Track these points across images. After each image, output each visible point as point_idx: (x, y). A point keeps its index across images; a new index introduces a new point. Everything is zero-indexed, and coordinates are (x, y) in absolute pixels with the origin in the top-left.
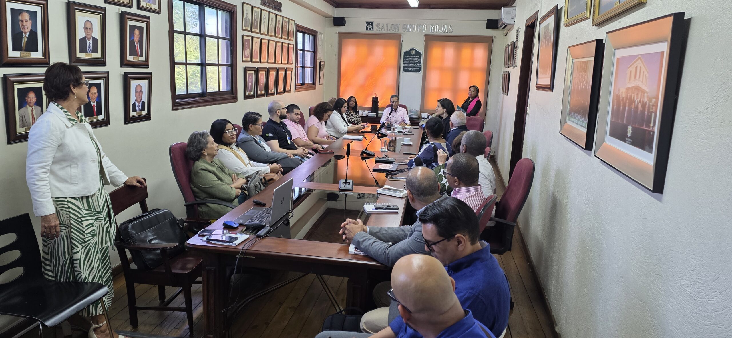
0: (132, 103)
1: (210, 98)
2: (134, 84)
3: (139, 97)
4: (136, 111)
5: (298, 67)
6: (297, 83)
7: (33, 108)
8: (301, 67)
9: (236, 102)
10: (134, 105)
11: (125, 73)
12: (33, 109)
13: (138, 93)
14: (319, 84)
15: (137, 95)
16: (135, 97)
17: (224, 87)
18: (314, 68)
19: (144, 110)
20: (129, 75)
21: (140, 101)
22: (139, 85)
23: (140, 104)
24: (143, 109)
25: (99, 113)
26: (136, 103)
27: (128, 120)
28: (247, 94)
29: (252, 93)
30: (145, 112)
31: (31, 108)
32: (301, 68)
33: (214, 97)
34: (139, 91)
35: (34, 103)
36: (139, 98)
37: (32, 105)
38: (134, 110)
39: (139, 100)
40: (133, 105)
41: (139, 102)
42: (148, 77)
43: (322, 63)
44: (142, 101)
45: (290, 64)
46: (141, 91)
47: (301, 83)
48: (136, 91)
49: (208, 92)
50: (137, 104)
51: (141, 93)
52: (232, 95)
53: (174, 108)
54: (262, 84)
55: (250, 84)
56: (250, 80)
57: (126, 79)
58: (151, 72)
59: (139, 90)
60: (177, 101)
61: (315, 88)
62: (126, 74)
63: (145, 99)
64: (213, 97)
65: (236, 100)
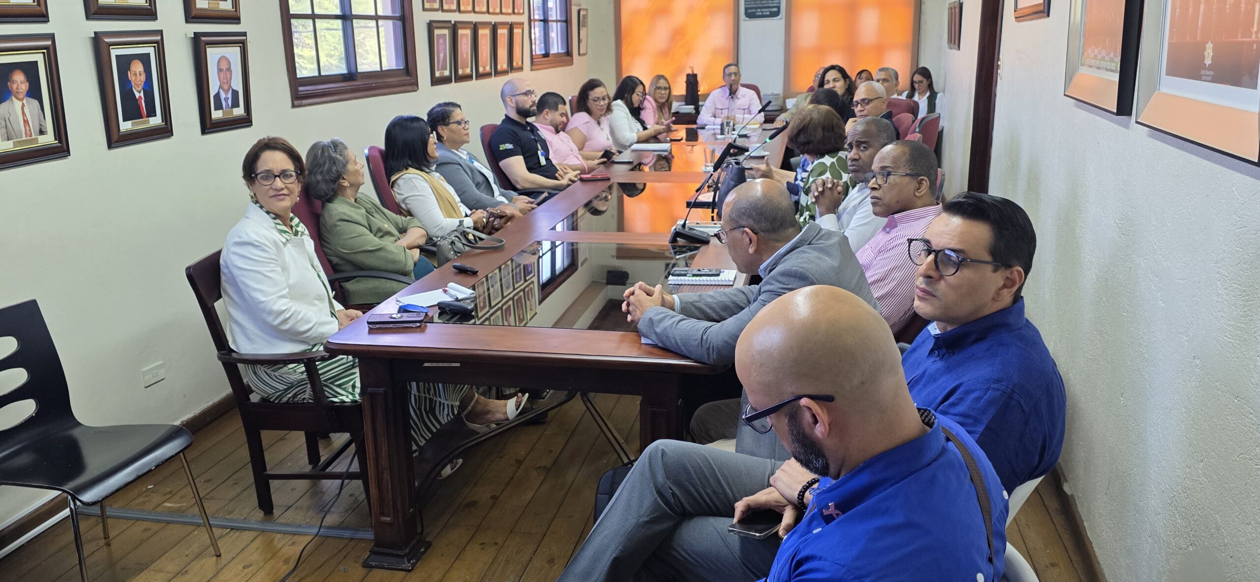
0: (212, 93)
1: (364, 83)
2: (213, 54)
3: (226, 81)
4: (222, 109)
5: (535, 20)
6: (534, 53)
7: (24, 102)
8: (541, 21)
9: (415, 91)
10: (217, 97)
11: (195, 33)
12: (23, 106)
13: (222, 73)
14: (579, 54)
15: (222, 77)
16: (219, 82)
17: (390, 61)
18: (567, 21)
19: (238, 106)
20: (203, 39)
21: (229, 89)
22: (223, 58)
23: (230, 95)
24: (235, 104)
25: (152, 113)
26: (221, 92)
27: (208, 126)
28: (437, 74)
29: (447, 73)
30: (239, 111)
31: (21, 103)
32: (542, 23)
33: (372, 82)
34: (225, 70)
35: (25, 93)
36: (225, 83)
37: (21, 97)
38: (219, 107)
39: (226, 87)
40: (214, 97)
41: (226, 92)
42: (241, 42)
43: (582, 13)
44: (233, 90)
45: (519, 14)
46: (229, 69)
47: (543, 52)
48: (220, 70)
49: (359, 71)
50: (223, 95)
51: (228, 73)
52: (408, 78)
53: (296, 103)
54: (465, 56)
55: (442, 55)
56: (441, 47)
57: (199, 45)
58: (246, 33)
59: (224, 66)
60: (300, 89)
61: (571, 63)
62: (197, 36)
63: (237, 84)
64: (370, 82)
65: (415, 88)
